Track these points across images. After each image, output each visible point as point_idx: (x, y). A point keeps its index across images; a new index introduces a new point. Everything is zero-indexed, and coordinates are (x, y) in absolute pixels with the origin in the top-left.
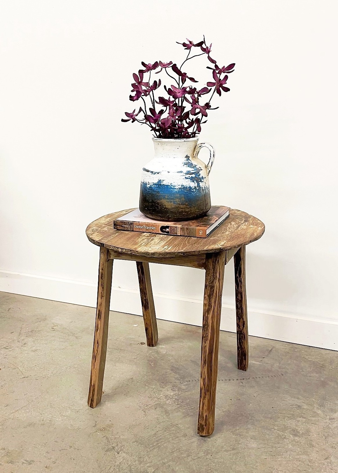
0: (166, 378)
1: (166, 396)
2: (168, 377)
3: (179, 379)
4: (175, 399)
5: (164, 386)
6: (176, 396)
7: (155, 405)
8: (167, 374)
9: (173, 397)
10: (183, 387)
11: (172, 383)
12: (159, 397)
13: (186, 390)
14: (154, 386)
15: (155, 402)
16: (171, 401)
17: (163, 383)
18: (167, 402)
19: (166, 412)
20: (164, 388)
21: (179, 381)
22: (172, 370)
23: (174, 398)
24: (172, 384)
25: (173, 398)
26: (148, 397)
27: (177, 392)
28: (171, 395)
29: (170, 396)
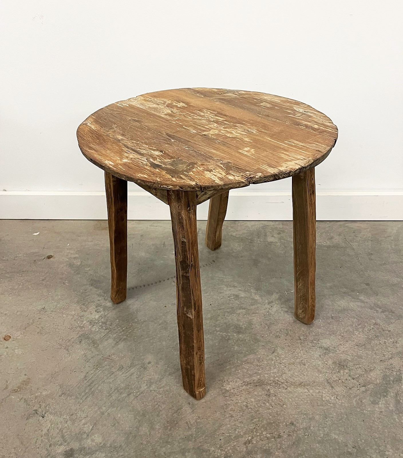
1: (91, 321)
2: (89, 295)
6: (102, 318)
7: (80, 337)
8: (87, 291)
11: (95, 302)
12: (82, 325)
14: (73, 312)
15: (78, 334)
16: (97, 326)
17: (84, 304)
18: (93, 329)
19: (94, 342)
23: (100, 321)
26: (69, 328)
29: (95, 320)
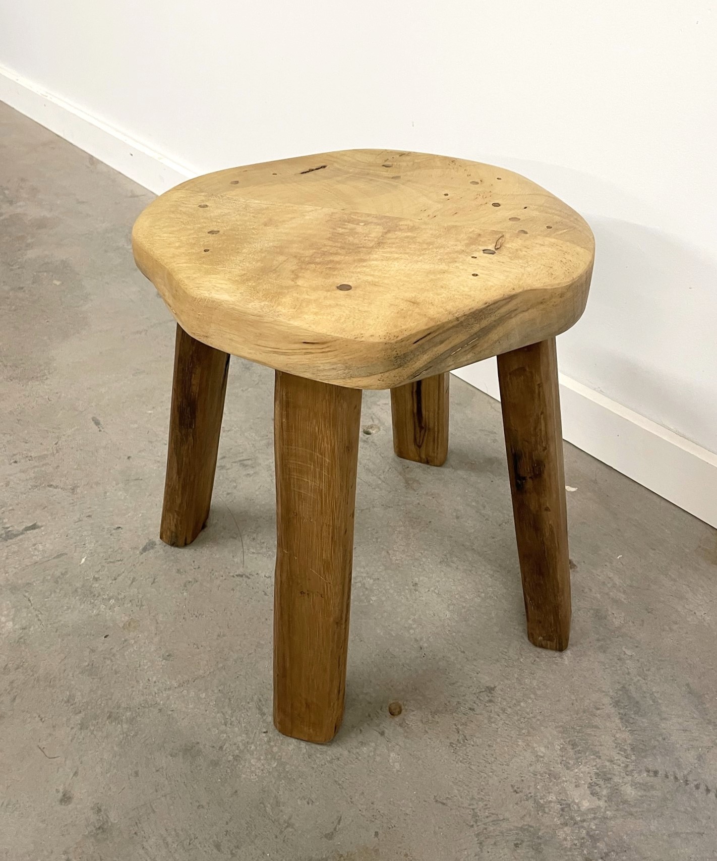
0: (589, 731)
1: (566, 807)
2: (597, 727)
3: (625, 750)
4: (588, 833)
5: (571, 762)
6: (594, 818)
8: (598, 712)
9: (584, 821)
10: (630, 792)
11: (600, 757)
12: (542, 801)
13: (633, 810)
14: (543, 749)
15: (523, 818)
16: (573, 832)
17: (574, 745)
20: (568, 768)
21: (624, 759)
22: (617, 704)
24: (598, 760)
25: (583, 827)
26: (512, 786)
27: (602, 803)
28: (583, 809)
